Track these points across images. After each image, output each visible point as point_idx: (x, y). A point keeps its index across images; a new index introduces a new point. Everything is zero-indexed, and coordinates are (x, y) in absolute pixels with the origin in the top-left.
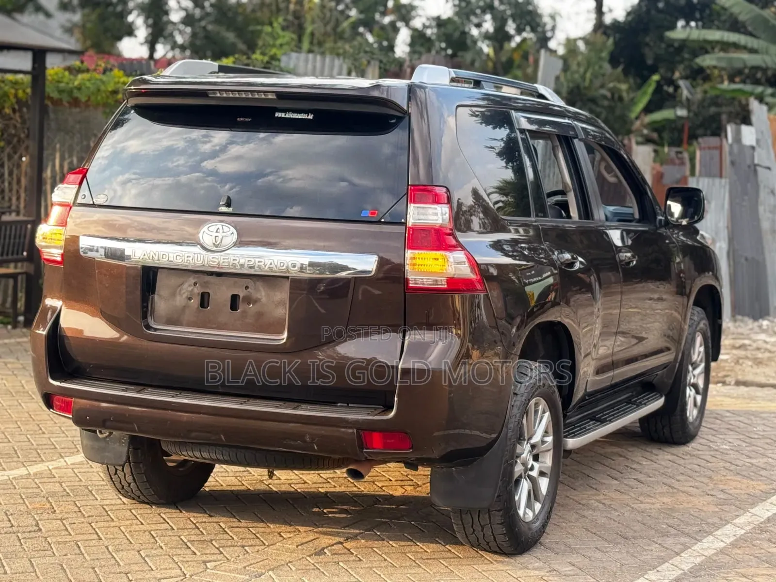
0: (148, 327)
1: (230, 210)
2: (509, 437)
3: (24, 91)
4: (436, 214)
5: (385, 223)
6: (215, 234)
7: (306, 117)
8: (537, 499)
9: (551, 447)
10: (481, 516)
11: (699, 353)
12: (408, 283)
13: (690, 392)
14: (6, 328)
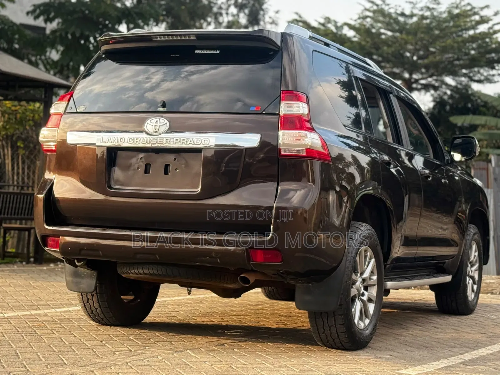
0: (110, 188)
1: (165, 110)
2: (347, 266)
3: (39, 115)
4: (299, 107)
5: (266, 114)
6: (155, 124)
7: (215, 52)
8: (367, 316)
9: (376, 283)
10: (329, 319)
11: (475, 256)
12: (280, 152)
13: (469, 281)
14: (22, 264)
